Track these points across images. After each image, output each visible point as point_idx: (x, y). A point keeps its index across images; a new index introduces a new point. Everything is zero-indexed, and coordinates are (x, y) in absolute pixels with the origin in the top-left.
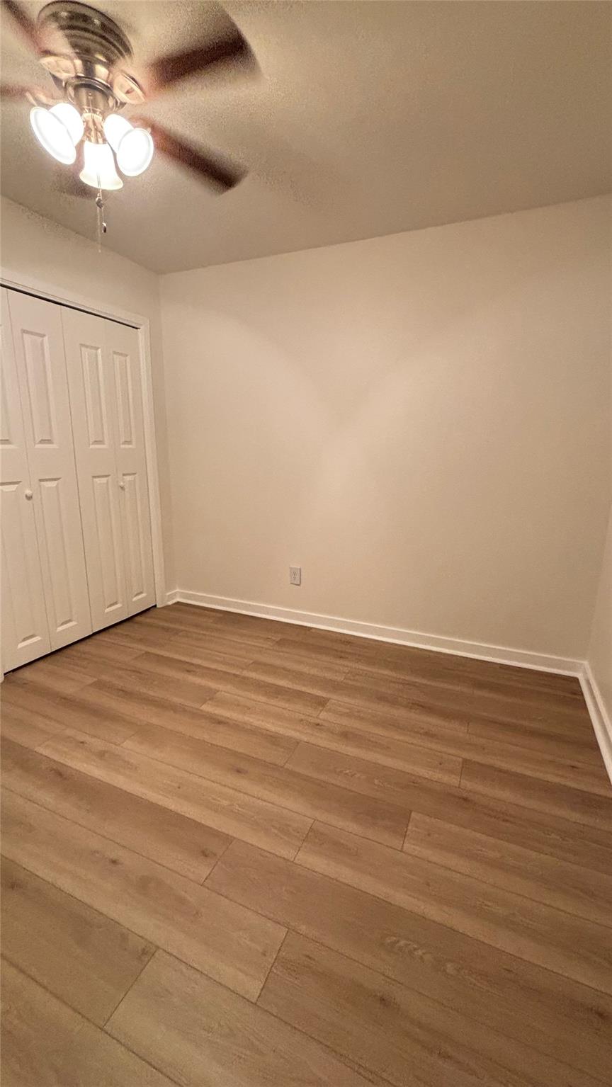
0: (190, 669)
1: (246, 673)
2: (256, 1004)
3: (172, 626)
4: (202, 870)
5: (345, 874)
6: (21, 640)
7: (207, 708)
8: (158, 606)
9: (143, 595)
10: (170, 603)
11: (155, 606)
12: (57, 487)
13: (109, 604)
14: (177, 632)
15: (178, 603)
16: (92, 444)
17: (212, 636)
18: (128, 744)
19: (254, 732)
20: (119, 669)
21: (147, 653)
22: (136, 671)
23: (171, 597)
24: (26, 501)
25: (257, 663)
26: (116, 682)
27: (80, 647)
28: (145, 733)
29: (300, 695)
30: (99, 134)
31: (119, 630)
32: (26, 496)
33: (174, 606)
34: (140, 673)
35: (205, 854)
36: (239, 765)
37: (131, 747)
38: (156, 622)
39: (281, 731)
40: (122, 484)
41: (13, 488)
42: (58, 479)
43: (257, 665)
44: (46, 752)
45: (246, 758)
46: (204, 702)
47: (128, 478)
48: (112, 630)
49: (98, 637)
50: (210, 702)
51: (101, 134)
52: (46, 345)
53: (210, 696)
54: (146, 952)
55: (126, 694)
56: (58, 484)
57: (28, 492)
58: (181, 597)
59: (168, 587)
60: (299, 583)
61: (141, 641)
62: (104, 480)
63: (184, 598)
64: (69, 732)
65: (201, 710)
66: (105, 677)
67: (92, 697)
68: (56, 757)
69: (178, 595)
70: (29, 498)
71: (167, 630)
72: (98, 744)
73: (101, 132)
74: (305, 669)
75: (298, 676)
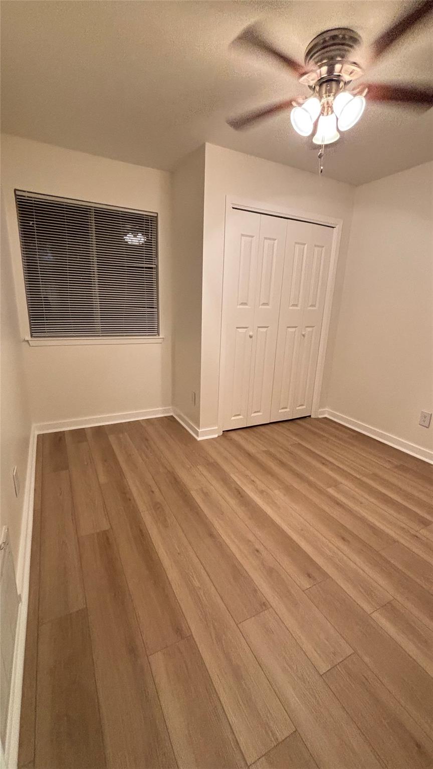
0: (324, 462)
1: (365, 479)
2: (321, 676)
3: (318, 431)
4: (305, 583)
5: (411, 648)
6: (234, 415)
7: (331, 491)
8: (312, 417)
9: (304, 407)
10: (320, 417)
11: (310, 416)
12: (266, 331)
13: (282, 407)
14: (320, 436)
15: (326, 418)
16: (291, 306)
17: (345, 447)
18: (277, 492)
19: (363, 520)
20: (282, 448)
21: (299, 444)
22: (291, 453)
23: (323, 413)
24: (250, 339)
25: (375, 475)
26: (278, 455)
27: (262, 428)
28: (288, 490)
29: (406, 509)
30: (330, 109)
31: (284, 425)
32: (250, 336)
33: (323, 419)
34: (292, 454)
35: (309, 576)
36: (345, 536)
37: (278, 494)
38: (309, 426)
39: (382, 527)
40: (304, 333)
41: (244, 330)
42: (267, 327)
43: (375, 477)
44: (236, 479)
45: (351, 533)
46: (330, 487)
47: (309, 329)
48: (281, 424)
49: (271, 425)
50: (333, 488)
51: (331, 109)
52: (276, 245)
53: (336, 485)
54: (264, 605)
55: (282, 464)
56: (267, 330)
57: (251, 333)
58: (328, 414)
59: (322, 406)
60: (427, 426)
61: (296, 435)
62: (293, 329)
63: (330, 416)
64: (248, 473)
65: (327, 491)
66: (272, 450)
67: (264, 459)
68: (239, 483)
69: (326, 413)
70: (251, 337)
71: (315, 433)
72: (262, 486)
73: (331, 107)
74: (416, 493)
75: (408, 496)
